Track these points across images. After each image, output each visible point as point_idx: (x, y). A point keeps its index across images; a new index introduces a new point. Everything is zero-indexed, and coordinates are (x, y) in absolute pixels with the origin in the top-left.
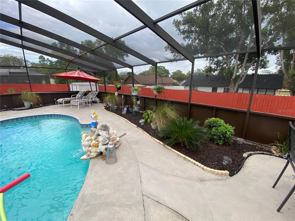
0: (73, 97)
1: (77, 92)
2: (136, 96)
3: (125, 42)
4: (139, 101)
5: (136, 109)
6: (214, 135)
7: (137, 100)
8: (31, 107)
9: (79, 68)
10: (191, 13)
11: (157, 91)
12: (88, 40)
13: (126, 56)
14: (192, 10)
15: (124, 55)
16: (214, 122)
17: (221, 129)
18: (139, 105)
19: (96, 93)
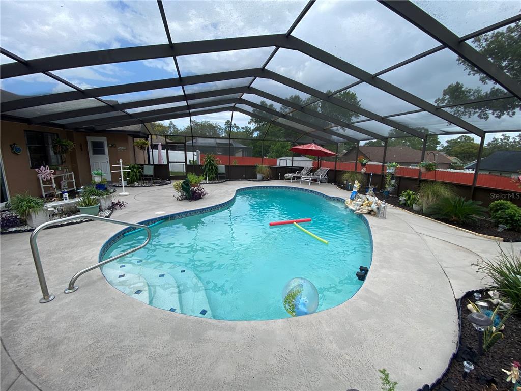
0: (298, 173)
1: (302, 168)
2: (391, 173)
3: (356, 95)
4: (394, 181)
5: (389, 189)
6: (500, 218)
7: (392, 179)
8: (262, 180)
9: (314, 141)
10: (502, 34)
11: (426, 168)
12: (294, 95)
13: (355, 117)
14: (504, 29)
15: (351, 115)
16: (502, 204)
17: (510, 211)
18: (393, 186)
19: (326, 170)
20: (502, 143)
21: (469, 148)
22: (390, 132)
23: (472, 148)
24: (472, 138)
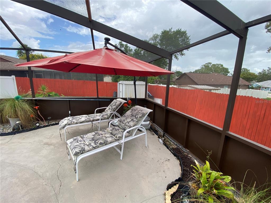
20: (268, 72)
21: (248, 75)
22: (202, 66)
23: (250, 75)
24: (248, 69)
